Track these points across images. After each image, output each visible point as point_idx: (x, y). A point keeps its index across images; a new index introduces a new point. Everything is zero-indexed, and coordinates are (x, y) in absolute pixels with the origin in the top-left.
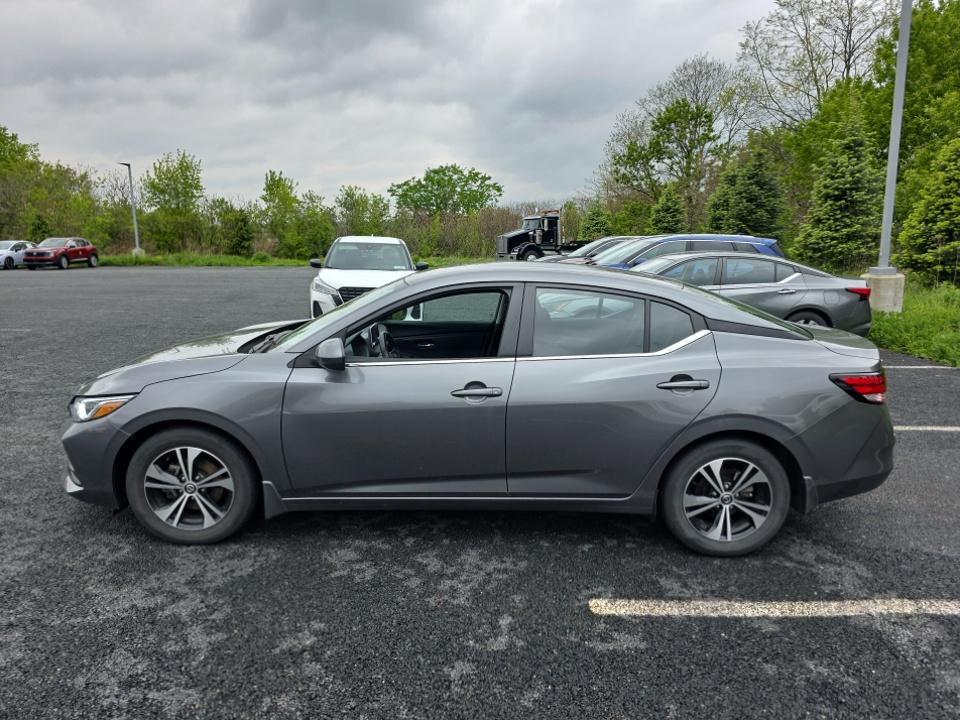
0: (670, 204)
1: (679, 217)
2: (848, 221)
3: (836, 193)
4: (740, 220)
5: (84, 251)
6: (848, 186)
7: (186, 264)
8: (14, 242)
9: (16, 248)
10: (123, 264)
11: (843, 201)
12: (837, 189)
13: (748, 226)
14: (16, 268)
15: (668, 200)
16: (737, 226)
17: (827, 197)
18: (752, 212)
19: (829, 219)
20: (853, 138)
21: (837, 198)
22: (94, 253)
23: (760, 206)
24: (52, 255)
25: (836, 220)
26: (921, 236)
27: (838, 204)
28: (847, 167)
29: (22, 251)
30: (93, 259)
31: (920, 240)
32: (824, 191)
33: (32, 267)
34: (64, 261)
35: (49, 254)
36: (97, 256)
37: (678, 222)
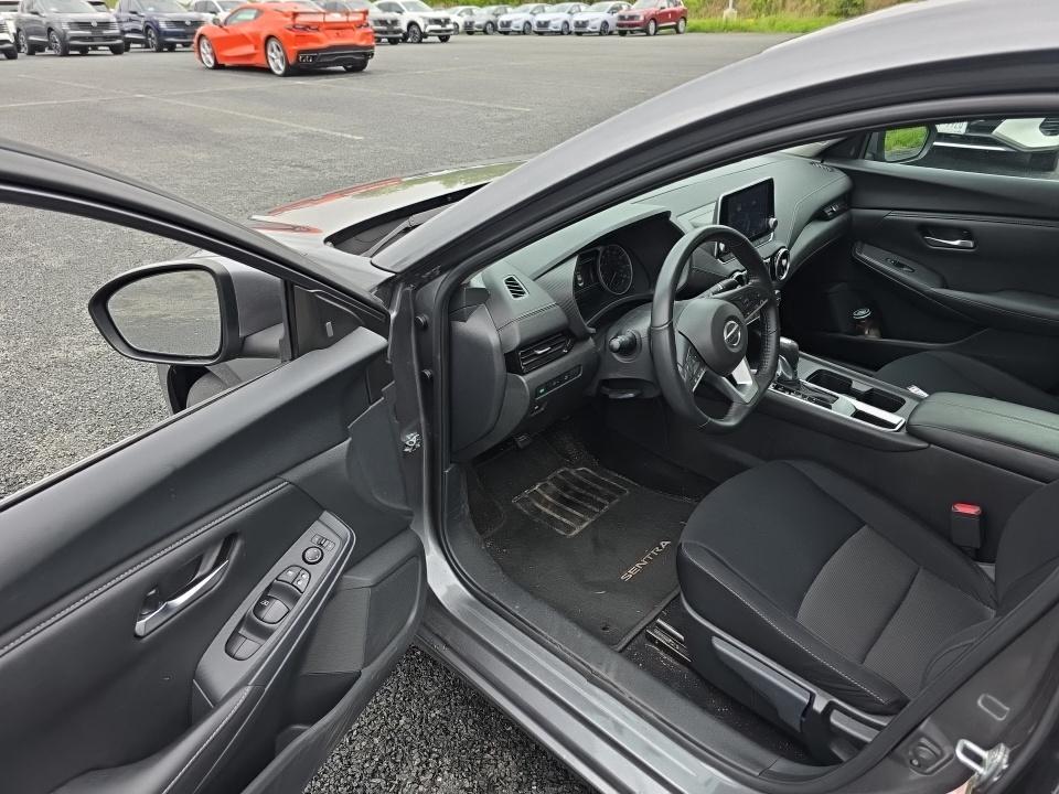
5: (673, 13)
7: (780, 30)
8: (611, 4)
9: (613, 10)
10: (711, 30)
14: (611, 33)
22: (682, 16)
24: (642, 18)
29: (616, 15)
30: (682, 23)
33: (623, 33)
34: (652, 26)
35: (638, 17)
36: (685, 19)
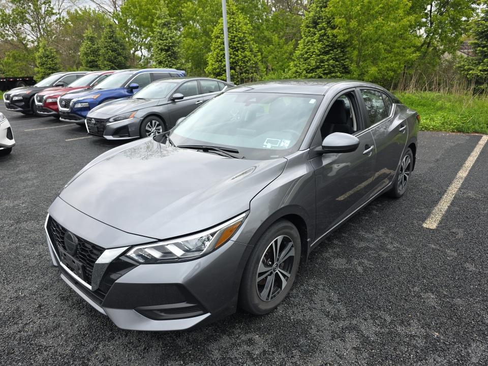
0: (47, 53)
1: (56, 61)
2: (174, 62)
3: (166, 48)
4: (110, 62)
6: (170, 44)
11: (170, 52)
12: (166, 46)
13: (115, 65)
15: (45, 51)
16: (110, 65)
17: (162, 50)
18: (115, 58)
19: (166, 61)
20: (166, 20)
21: (167, 51)
23: (119, 54)
25: (168, 61)
26: (218, 68)
27: (168, 53)
28: (168, 35)
31: (218, 70)
32: (160, 47)
37: (56, 64)
